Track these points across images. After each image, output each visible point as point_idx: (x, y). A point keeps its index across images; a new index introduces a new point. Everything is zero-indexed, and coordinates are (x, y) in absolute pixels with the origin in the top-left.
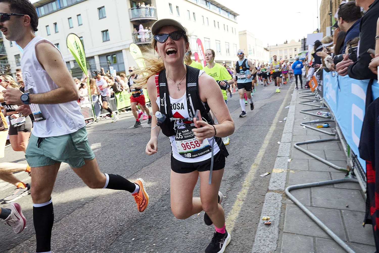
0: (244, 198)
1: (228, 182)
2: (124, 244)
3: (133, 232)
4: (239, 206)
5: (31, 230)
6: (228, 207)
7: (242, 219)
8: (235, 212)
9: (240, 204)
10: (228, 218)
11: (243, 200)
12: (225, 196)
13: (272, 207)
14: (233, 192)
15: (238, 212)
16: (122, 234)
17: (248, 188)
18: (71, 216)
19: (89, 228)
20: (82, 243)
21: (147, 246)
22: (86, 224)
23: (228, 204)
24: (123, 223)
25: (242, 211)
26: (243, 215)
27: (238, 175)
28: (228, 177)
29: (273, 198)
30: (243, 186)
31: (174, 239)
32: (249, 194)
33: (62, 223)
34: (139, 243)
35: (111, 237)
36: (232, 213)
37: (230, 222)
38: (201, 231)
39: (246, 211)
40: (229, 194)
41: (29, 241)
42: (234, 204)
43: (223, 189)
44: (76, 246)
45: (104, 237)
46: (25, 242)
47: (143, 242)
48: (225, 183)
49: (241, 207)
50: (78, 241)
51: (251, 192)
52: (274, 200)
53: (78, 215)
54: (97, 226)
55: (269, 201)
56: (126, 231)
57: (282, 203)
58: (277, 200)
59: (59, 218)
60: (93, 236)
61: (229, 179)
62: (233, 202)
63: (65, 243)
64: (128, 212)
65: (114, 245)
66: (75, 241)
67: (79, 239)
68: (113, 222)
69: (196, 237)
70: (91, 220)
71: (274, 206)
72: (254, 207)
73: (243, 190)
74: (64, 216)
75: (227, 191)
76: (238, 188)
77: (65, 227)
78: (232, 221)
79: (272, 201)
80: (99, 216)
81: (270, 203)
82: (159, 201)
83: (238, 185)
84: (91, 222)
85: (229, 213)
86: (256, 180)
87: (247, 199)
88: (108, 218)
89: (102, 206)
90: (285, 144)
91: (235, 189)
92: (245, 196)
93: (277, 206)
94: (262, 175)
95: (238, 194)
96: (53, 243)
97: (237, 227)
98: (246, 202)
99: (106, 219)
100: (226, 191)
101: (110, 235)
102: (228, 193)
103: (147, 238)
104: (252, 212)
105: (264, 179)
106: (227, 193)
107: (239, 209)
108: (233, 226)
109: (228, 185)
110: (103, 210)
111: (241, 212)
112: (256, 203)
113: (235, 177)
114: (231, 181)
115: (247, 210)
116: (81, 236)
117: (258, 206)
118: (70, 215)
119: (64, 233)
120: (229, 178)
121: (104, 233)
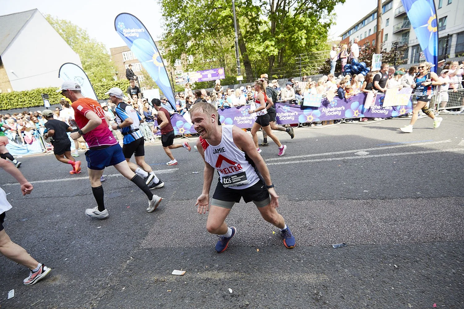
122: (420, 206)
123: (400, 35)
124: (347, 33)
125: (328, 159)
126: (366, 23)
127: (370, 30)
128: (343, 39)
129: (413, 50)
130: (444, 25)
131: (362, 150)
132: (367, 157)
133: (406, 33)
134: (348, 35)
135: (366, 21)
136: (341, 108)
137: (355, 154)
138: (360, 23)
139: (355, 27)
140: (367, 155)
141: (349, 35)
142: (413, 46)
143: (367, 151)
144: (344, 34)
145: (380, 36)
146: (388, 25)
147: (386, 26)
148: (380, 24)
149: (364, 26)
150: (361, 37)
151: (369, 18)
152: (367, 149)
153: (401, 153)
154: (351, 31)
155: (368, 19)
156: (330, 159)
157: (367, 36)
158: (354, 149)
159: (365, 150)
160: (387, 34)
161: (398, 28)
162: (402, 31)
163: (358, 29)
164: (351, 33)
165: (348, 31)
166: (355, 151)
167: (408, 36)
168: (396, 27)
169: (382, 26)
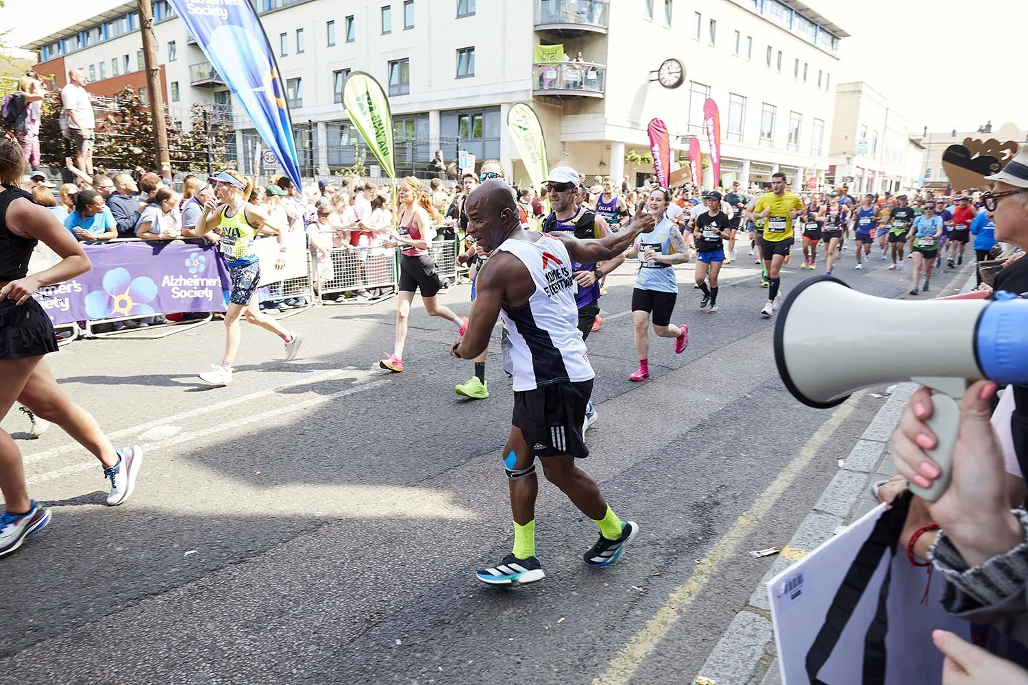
0: (686, 606)
1: (662, 551)
2: (377, 648)
3: (406, 624)
4: (665, 623)
5: (203, 560)
6: (637, 619)
7: (659, 662)
8: (649, 638)
9: (669, 621)
10: (625, 651)
11: (680, 612)
12: (641, 589)
13: (736, 656)
14: (664, 581)
15: (656, 640)
16: (380, 622)
17: (706, 581)
18: (288, 547)
19: (317, 588)
20: (295, 622)
21: (424, 669)
22: (312, 576)
23: (639, 612)
24: (389, 596)
25: (667, 640)
26: (664, 653)
27: (693, 536)
28: (668, 534)
29: (749, 629)
30: (696, 571)
31: (487, 668)
32: (701, 597)
33: (266, 561)
34: (408, 655)
35: (355, 623)
36: (641, 638)
37: (628, 662)
38: (552, 666)
39: (676, 642)
40: (653, 585)
41: (196, 585)
42: (654, 617)
43: (642, 566)
44: (281, 624)
45: (342, 619)
46: (189, 585)
47: (418, 655)
48: (654, 551)
49: (667, 629)
50: (288, 613)
51: (709, 594)
52: (749, 636)
53: (303, 550)
54: (334, 588)
55: (735, 635)
56: (390, 618)
57: (765, 649)
58: (756, 639)
59: (262, 546)
60: (320, 610)
61: (668, 542)
62: (654, 609)
63: (262, 612)
64: (407, 571)
65: (357, 645)
66: (282, 612)
67: (289, 608)
68: (368, 588)
69: (536, 678)
70: (326, 570)
71: (742, 652)
72: (700, 638)
73: (691, 583)
74: (274, 544)
75: (650, 576)
76: (679, 574)
77: (269, 571)
78: (633, 660)
79: (744, 639)
80: (343, 563)
81: (736, 641)
82: (482, 561)
83: (684, 567)
84: (323, 576)
85: (633, 638)
86: (734, 563)
87: (691, 609)
88: (361, 574)
89: (354, 541)
90: (852, 474)
91: (672, 575)
92: (688, 601)
93: (749, 655)
94: (755, 553)
95: (674, 591)
96: (240, 604)
97: (640, 679)
98: (686, 617)
99: (357, 577)
100: (647, 574)
101: (355, 617)
102: (651, 582)
103: (429, 649)
104: (690, 649)
105: (757, 564)
106: (648, 581)
107: (662, 632)
108: (630, 673)
109: (658, 558)
110: (356, 550)
111: (665, 643)
112: (710, 627)
113: (685, 540)
114: (670, 550)
115: (679, 639)
116: (297, 603)
117: (712, 638)
118: (286, 545)
119: (264, 586)
120: (668, 538)
121: (345, 609)
122: (326, 549)
123: (209, 93)
124: (55, 47)
125: (44, 477)
126: (111, 35)
127: (127, 56)
128: (43, 60)
129: (245, 140)
130: (298, 97)
131: (160, 421)
132: (178, 441)
133: (223, 93)
134: (56, 53)
135: (110, 27)
136: (69, 286)
137: (140, 437)
138: (92, 28)
139: (81, 33)
140: (177, 435)
141: (61, 54)
142: (244, 131)
143: (176, 423)
144: (44, 46)
145: (157, 81)
146: (175, 60)
147: (170, 61)
148: (152, 50)
149: (107, 40)
150: (102, 72)
151: (120, 22)
152: (175, 417)
153: (264, 414)
154: (67, 42)
155: (115, 23)
156: (54, 474)
157: (121, 72)
158: (135, 424)
159: (169, 419)
160: (177, 83)
161: (201, 74)
162: (213, 85)
163: (90, 42)
164: (68, 51)
165: (60, 40)
166: (137, 429)
167: (230, 103)
168: (195, 69)
169: (160, 57)
